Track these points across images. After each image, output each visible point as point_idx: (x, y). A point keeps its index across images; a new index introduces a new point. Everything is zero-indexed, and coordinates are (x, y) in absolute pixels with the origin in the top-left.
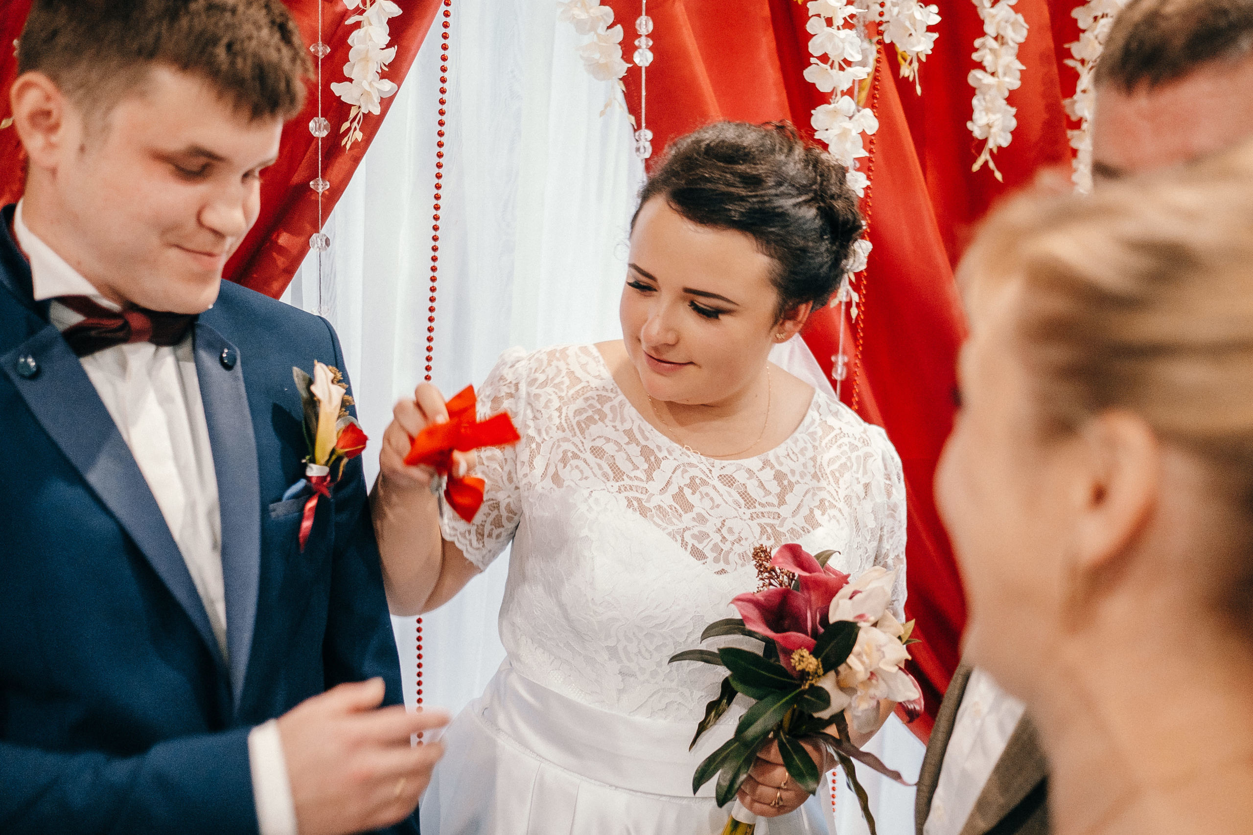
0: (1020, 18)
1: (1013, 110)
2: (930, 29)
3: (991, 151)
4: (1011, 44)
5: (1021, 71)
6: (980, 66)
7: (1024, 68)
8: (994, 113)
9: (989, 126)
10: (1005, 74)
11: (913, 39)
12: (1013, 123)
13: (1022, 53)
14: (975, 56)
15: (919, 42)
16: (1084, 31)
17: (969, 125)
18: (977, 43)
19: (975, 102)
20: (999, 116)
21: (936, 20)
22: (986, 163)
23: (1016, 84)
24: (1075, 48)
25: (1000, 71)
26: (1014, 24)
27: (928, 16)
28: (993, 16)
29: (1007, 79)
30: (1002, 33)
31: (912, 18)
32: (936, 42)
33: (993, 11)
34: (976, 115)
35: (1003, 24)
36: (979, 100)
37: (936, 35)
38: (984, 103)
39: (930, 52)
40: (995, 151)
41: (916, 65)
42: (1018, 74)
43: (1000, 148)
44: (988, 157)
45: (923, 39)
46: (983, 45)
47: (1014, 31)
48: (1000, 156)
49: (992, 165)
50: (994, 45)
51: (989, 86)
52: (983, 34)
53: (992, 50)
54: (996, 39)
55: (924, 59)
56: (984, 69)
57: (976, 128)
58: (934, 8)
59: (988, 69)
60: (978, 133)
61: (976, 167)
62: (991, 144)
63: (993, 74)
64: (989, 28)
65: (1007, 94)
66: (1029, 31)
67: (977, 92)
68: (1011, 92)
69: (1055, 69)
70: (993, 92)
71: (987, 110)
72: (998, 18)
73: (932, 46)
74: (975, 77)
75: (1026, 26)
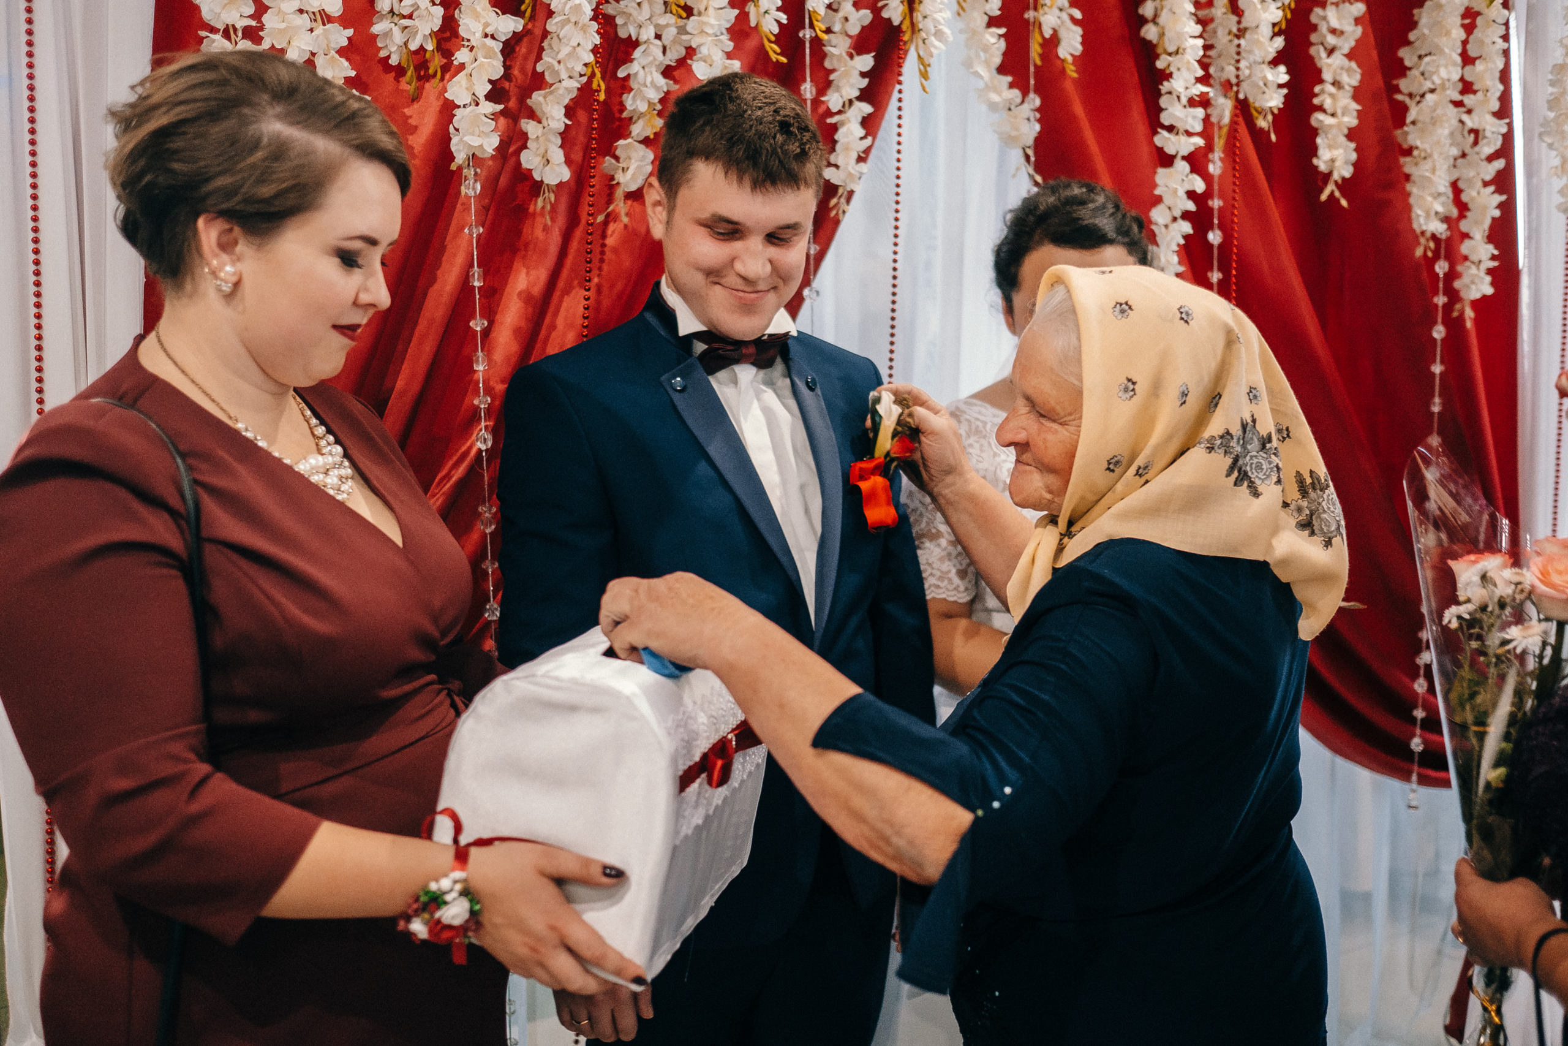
0: (1354, 65)
1: (1353, 145)
2: (1280, 86)
3: (1336, 182)
4: (1347, 88)
5: (1358, 111)
6: (1321, 109)
7: (1359, 107)
8: (1336, 148)
9: (1333, 161)
10: (1343, 114)
11: (1267, 96)
12: (1354, 156)
13: (1357, 94)
14: (1316, 101)
15: (1271, 98)
16: (1410, 69)
17: (1315, 161)
18: (1317, 89)
19: (1319, 140)
20: (1341, 151)
21: (1284, 78)
22: (1332, 193)
23: (1353, 122)
24: (1403, 84)
25: (1339, 112)
26: (1349, 70)
27: (1278, 75)
28: (1330, 65)
29: (1346, 119)
30: (1338, 78)
31: (1264, 78)
32: (1286, 96)
33: (1329, 61)
34: (1321, 152)
35: (1339, 71)
36: (1322, 139)
37: (1285, 91)
38: (1326, 140)
39: (1281, 106)
40: (1340, 181)
41: (1270, 117)
42: (1355, 114)
43: (1344, 179)
44: (1334, 188)
45: (1275, 95)
46: (1323, 91)
47: (1349, 76)
48: (1345, 185)
49: (1337, 194)
50: (1332, 89)
51: (1331, 126)
52: (1321, 81)
53: (1331, 95)
54: (1333, 84)
55: (1276, 111)
56: (1324, 111)
57: (1321, 162)
58: (1282, 69)
59: (1329, 111)
60: (1323, 167)
61: (1324, 197)
62: (1336, 176)
63: (1333, 115)
64: (1327, 76)
65: (1346, 131)
66: (1362, 75)
67: (1320, 131)
68: (1350, 129)
69: (1386, 105)
70: (1334, 131)
71: (1330, 147)
72: (1334, 66)
73: (1282, 100)
74: (1318, 118)
75: (1359, 70)
